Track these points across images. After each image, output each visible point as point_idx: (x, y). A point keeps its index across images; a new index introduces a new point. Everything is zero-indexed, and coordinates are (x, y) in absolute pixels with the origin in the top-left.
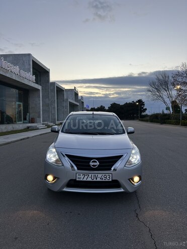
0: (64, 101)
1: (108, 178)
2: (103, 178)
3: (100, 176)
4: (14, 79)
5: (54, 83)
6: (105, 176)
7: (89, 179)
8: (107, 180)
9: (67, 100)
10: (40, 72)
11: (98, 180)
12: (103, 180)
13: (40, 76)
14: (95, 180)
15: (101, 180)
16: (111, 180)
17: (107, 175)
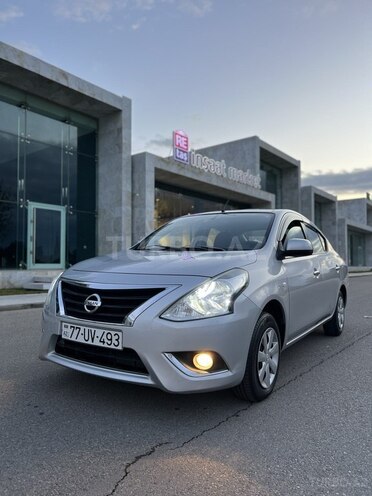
0: (334, 224)
1: (114, 341)
2: (106, 341)
3: (98, 334)
4: (215, 184)
5: (308, 189)
6: (109, 337)
7: (81, 340)
8: (112, 347)
9: (343, 221)
10: (281, 170)
11: (97, 343)
12: (106, 345)
13: (281, 177)
14: (90, 342)
15: (101, 345)
16: (120, 348)
17: (113, 333)
